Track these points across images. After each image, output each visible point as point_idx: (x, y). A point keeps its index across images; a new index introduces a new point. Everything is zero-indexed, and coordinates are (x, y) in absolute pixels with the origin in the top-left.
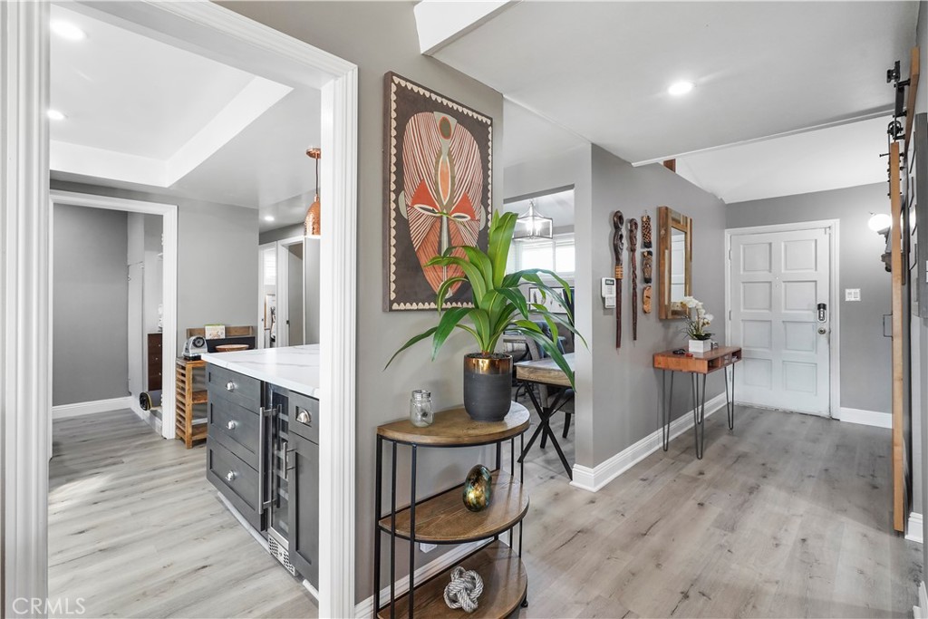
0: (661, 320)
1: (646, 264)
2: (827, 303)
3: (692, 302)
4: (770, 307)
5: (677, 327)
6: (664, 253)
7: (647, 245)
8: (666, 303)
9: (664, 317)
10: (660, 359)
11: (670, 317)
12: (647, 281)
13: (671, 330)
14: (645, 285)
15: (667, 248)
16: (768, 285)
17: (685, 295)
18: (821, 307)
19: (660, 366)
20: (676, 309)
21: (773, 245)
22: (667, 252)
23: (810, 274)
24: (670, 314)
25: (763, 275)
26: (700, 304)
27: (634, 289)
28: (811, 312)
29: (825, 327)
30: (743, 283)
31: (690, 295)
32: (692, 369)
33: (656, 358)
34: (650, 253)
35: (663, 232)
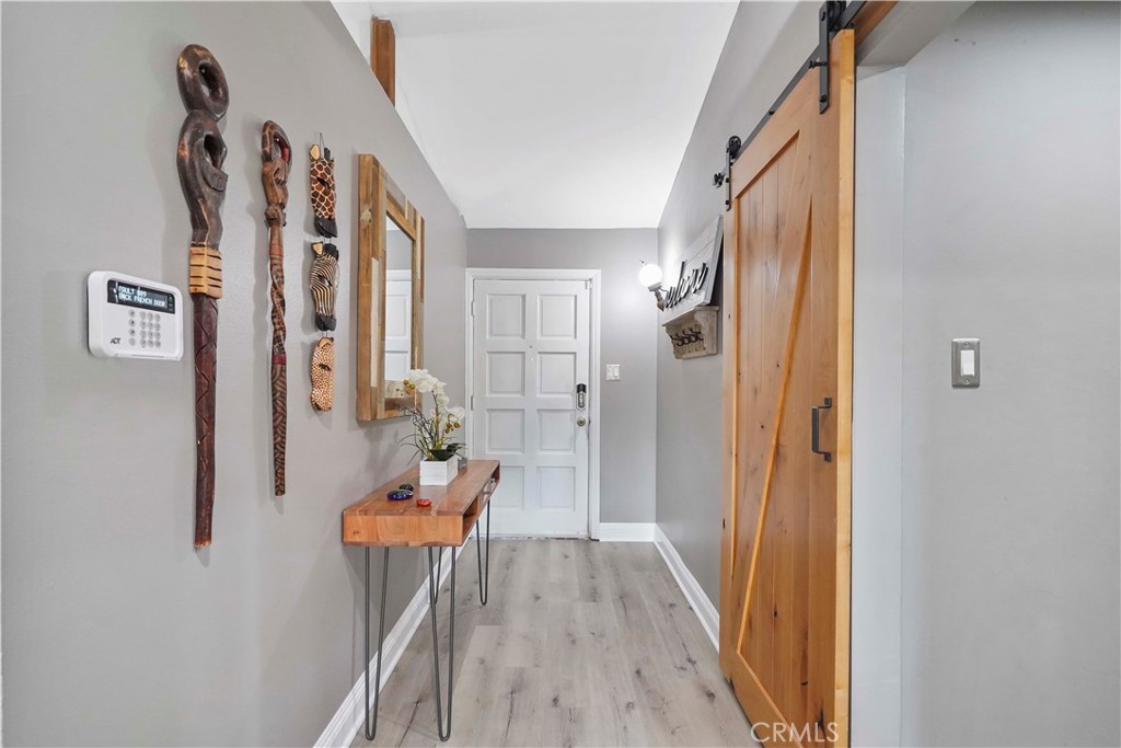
0: (361, 423)
1: (321, 278)
2: (587, 384)
3: (426, 381)
4: (523, 391)
5: (396, 434)
6: (369, 264)
7: (325, 227)
8: (374, 383)
9: (367, 417)
10: (359, 520)
11: (382, 414)
12: (323, 323)
13: (385, 443)
14: (317, 335)
15: (374, 254)
16: (520, 356)
17: (413, 367)
18: (581, 388)
19: (357, 539)
20: (395, 395)
21: (527, 297)
22: (375, 264)
23: (569, 344)
24: (381, 407)
25: (513, 343)
26: (442, 384)
27: (278, 340)
28: (569, 396)
29: (585, 416)
30: (489, 352)
31: (420, 367)
32: (431, 539)
33: (348, 520)
34: (331, 250)
35: (366, 215)
